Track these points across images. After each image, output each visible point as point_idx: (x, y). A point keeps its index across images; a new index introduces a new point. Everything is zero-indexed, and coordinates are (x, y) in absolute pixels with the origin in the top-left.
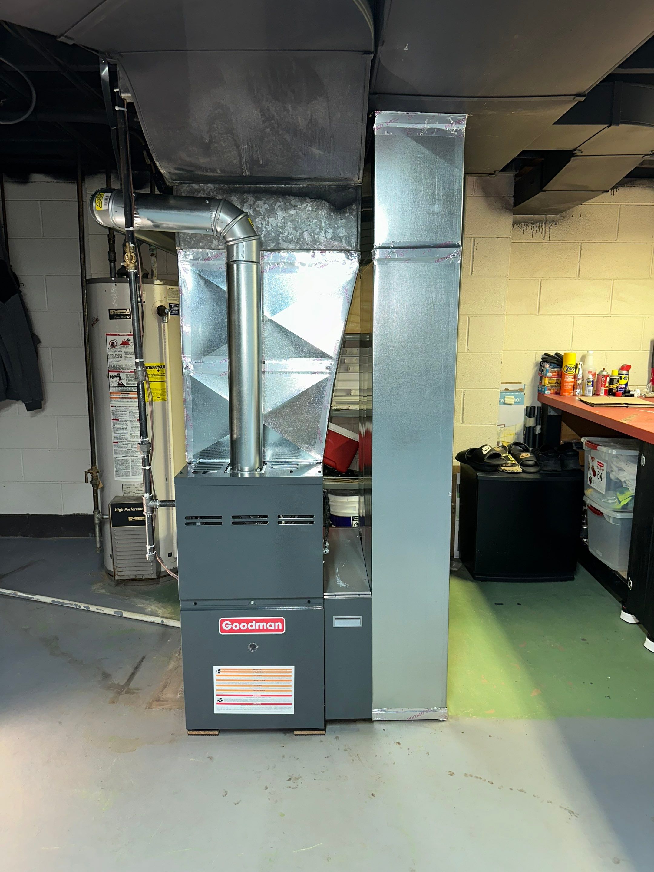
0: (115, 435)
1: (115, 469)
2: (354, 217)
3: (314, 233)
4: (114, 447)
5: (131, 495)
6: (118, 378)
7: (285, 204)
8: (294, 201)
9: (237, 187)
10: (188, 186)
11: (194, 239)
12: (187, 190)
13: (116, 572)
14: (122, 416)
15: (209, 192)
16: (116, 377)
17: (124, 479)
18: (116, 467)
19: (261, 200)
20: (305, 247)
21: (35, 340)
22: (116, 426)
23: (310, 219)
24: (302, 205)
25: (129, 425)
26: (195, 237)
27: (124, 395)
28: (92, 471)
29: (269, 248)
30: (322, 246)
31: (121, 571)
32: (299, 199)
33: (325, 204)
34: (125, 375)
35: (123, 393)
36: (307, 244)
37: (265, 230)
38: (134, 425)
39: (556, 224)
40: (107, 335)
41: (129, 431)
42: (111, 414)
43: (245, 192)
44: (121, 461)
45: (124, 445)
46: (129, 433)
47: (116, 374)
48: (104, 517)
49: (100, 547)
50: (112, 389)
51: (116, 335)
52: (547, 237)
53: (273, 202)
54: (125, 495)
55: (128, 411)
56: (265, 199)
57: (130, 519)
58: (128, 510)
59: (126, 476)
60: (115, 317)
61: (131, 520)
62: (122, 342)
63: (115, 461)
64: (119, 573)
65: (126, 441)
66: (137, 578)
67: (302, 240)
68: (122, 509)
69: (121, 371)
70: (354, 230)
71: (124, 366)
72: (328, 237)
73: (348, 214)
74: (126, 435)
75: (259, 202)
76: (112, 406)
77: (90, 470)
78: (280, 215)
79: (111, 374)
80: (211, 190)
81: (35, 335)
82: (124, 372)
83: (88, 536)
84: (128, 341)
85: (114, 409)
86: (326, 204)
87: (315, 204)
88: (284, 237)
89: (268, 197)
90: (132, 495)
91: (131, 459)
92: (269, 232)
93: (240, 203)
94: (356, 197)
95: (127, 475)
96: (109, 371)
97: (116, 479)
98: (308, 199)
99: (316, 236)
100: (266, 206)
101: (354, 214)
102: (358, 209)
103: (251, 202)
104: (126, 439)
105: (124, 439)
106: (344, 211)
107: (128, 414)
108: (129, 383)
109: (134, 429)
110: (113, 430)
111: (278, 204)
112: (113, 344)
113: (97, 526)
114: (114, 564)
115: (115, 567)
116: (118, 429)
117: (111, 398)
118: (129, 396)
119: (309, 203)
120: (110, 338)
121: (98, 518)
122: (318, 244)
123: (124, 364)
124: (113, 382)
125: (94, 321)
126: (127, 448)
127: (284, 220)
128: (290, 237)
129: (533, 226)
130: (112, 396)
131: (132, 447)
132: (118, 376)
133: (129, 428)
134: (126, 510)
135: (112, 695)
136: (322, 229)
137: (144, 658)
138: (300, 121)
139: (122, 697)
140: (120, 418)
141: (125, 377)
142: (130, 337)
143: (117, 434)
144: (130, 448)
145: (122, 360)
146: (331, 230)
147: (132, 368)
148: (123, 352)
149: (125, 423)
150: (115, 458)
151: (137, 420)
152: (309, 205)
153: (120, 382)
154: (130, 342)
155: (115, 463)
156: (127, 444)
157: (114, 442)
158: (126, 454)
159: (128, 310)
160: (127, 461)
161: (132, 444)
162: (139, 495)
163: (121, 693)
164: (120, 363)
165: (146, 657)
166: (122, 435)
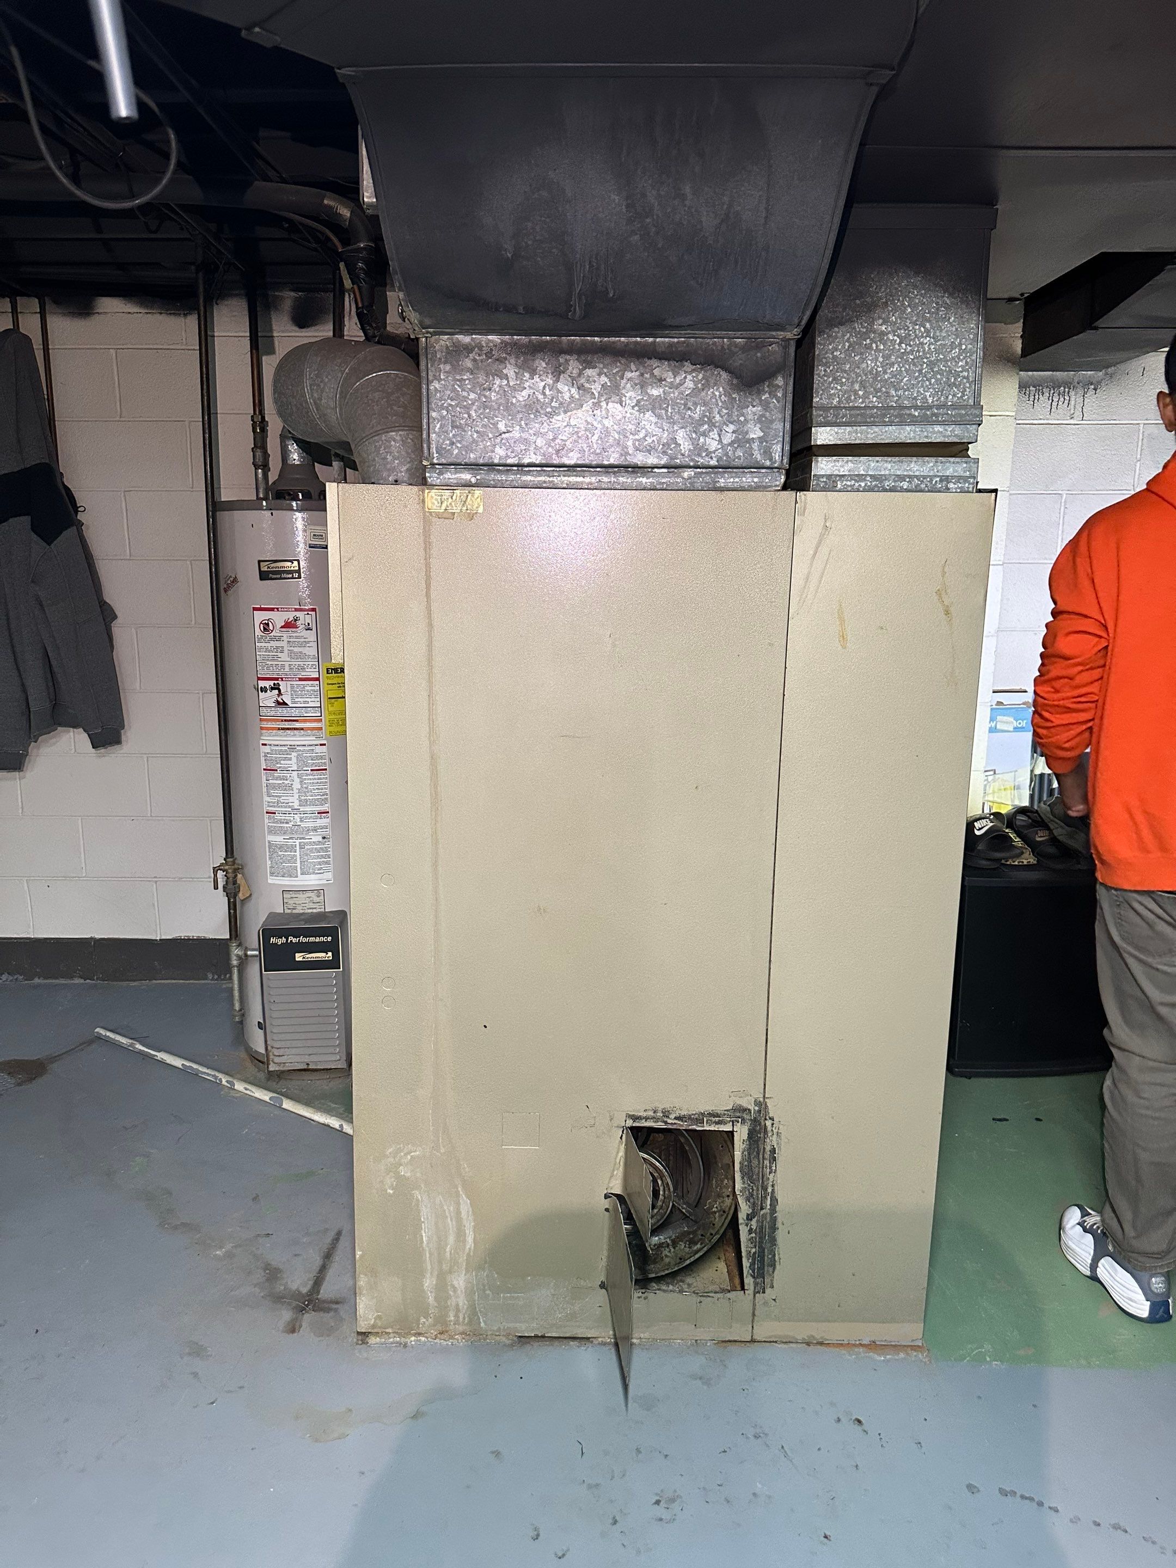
0: (268, 799)
1: (269, 862)
2: (778, 402)
3: (696, 433)
4: (266, 821)
5: (299, 910)
6: (276, 692)
7: (642, 375)
8: (661, 369)
9: (547, 342)
10: (448, 338)
11: (459, 445)
12: (447, 347)
13: (271, 1057)
14: (282, 762)
15: (491, 350)
16: (272, 689)
17: (286, 882)
18: (270, 858)
19: (595, 367)
20: (678, 461)
21: (107, 614)
22: (271, 781)
23: (690, 405)
24: (675, 377)
25: (297, 780)
26: (460, 442)
27: (286, 723)
28: (227, 867)
29: (606, 463)
30: (711, 458)
31: (279, 1056)
32: (669, 365)
33: (721, 376)
34: (289, 686)
35: (285, 721)
36: (683, 455)
37: (599, 426)
38: (305, 779)
39: (1095, 389)
40: (255, 609)
41: (296, 791)
42: (263, 759)
43: (562, 352)
44: (281, 847)
45: (287, 817)
46: (296, 796)
47: (271, 683)
48: (249, 953)
49: (240, 1010)
50: (264, 711)
51: (272, 609)
52: (1078, 413)
53: (618, 372)
54: (287, 911)
55: (294, 754)
56: (601, 366)
57: (299, 957)
58: (294, 940)
59: (290, 876)
60: (271, 575)
61: (301, 959)
62: (283, 624)
63: (269, 848)
64: (277, 1060)
65: (290, 810)
66: (310, 1067)
67: (673, 446)
68: (284, 940)
69: (282, 678)
70: (778, 426)
71: (287, 669)
72: (725, 442)
73: (767, 395)
74: (291, 799)
75: (589, 372)
76: (263, 744)
77: (222, 865)
78: (631, 395)
79: (262, 684)
80: (496, 346)
81: (105, 602)
82: (288, 679)
83: (206, 979)
84: (296, 620)
85: (267, 749)
86: (724, 375)
87: (700, 376)
88: (636, 440)
89: (608, 360)
90: (302, 911)
91: (300, 843)
92: (607, 432)
93: (552, 374)
94: (784, 361)
95: (291, 874)
96: (259, 679)
97: (270, 881)
98: (688, 366)
99: (702, 440)
100: (604, 379)
101: (779, 395)
102: (786, 384)
103: (574, 372)
104: (289, 807)
105: (286, 807)
106: (759, 390)
107: (294, 760)
108: (296, 700)
109: (306, 788)
110: (265, 790)
111: (628, 375)
112: (266, 627)
113: (235, 971)
114: (266, 1041)
115: (269, 1048)
116: (274, 787)
117: (262, 728)
118: (297, 725)
119: (690, 373)
120: (260, 617)
121: (238, 956)
122: (704, 454)
123: (287, 664)
124: (266, 699)
125: (229, 582)
126: (292, 823)
127: (639, 407)
128: (649, 440)
129: (1052, 392)
130: (265, 725)
131: (301, 821)
132: (276, 687)
133: (297, 785)
134: (291, 941)
135: (287, 1315)
136: (712, 425)
137: (339, 1234)
138: (704, 219)
139: (308, 1318)
140: (280, 767)
141: (289, 689)
142: (298, 614)
143: (273, 796)
144: (298, 824)
145: (284, 656)
146: (731, 428)
147: (303, 674)
148: (285, 642)
149: (288, 775)
150: (269, 842)
151: (312, 770)
152: (689, 377)
153: (280, 700)
154: (298, 623)
155: (270, 852)
156: (292, 815)
157: (267, 813)
158: (290, 833)
159: (296, 563)
160: (292, 848)
161: (302, 815)
162: (315, 911)
163: (305, 1309)
164: (280, 663)
165: (344, 1232)
166: (283, 798)
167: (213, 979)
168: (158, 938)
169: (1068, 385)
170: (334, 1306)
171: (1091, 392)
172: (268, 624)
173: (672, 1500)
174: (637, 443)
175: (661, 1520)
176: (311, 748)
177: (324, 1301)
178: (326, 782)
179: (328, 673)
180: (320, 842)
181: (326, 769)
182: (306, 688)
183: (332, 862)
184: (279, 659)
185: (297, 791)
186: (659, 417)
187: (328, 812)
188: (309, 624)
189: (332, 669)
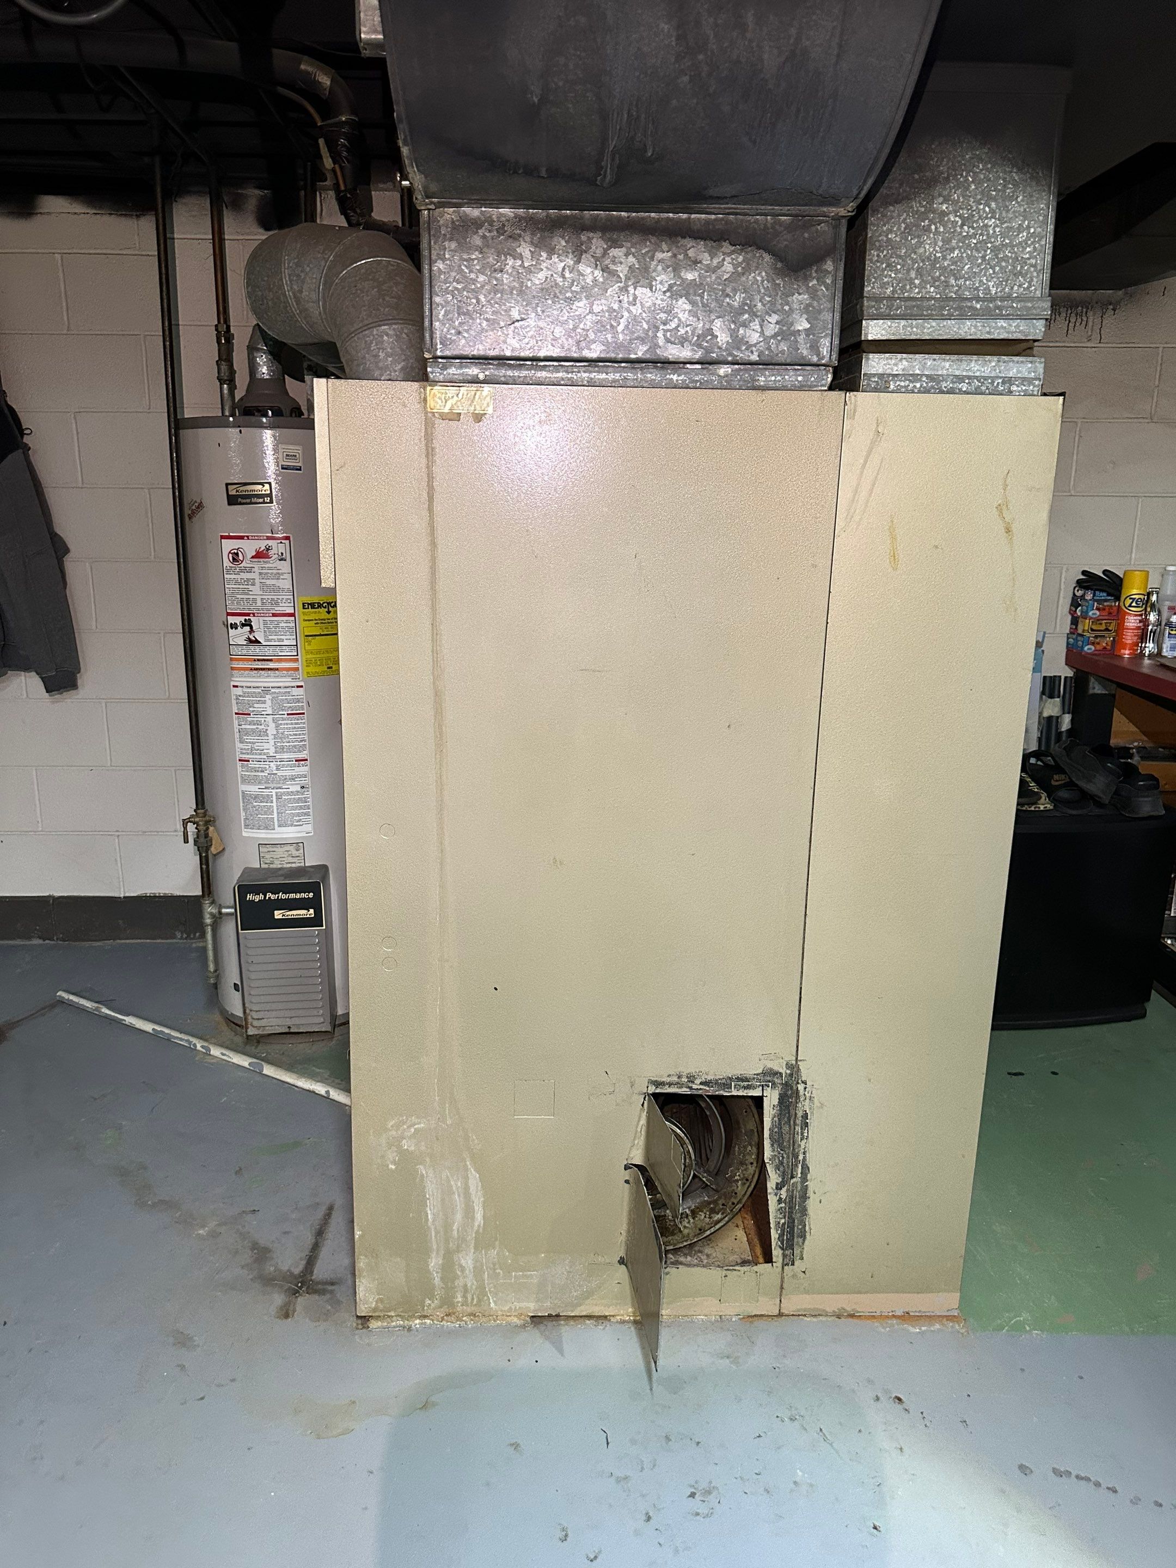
0: (241, 746)
1: (243, 814)
2: (827, 290)
3: (735, 324)
4: (239, 769)
5: (277, 865)
6: (248, 628)
7: (675, 256)
8: (696, 250)
9: (567, 216)
10: (454, 211)
11: (466, 335)
12: (453, 222)
13: (250, 1020)
14: (256, 705)
15: (504, 225)
16: (243, 625)
17: (262, 835)
18: (244, 810)
19: (621, 246)
20: (714, 355)
21: (59, 548)
22: (243, 727)
23: (728, 290)
24: (712, 259)
25: (272, 725)
26: (467, 331)
27: (259, 663)
28: (197, 819)
29: (633, 356)
30: (752, 352)
31: (258, 1019)
32: (705, 247)
33: (763, 259)
34: (261, 622)
35: (258, 660)
36: (720, 348)
37: (626, 314)
38: (281, 724)
39: (1114, 310)
40: (222, 537)
41: (271, 737)
42: (234, 702)
43: (584, 228)
44: (256, 797)
45: (262, 765)
46: (272, 742)
47: (242, 619)
48: (224, 911)
49: (215, 971)
50: (234, 650)
51: (242, 538)
52: (1096, 336)
53: (647, 252)
54: (263, 866)
55: (268, 697)
56: (629, 245)
57: (278, 915)
58: (273, 897)
59: (266, 828)
60: (240, 500)
61: (280, 917)
62: (254, 553)
63: (243, 799)
64: (256, 1023)
65: (265, 757)
66: (292, 1030)
67: (709, 337)
68: (262, 897)
69: (254, 614)
70: (827, 316)
71: (259, 603)
72: (769, 333)
73: (815, 282)
74: (266, 746)
75: (614, 252)
76: (234, 686)
77: (192, 816)
78: (663, 279)
79: (232, 620)
80: (508, 221)
81: (56, 534)
82: (260, 615)
83: (174, 937)
84: (268, 549)
85: (239, 691)
86: (767, 257)
87: (741, 259)
88: (668, 330)
89: (636, 238)
90: (280, 866)
91: (276, 793)
92: (635, 319)
93: (573, 252)
94: (835, 244)
95: (268, 827)
96: (229, 614)
98: (727, 247)
99: (741, 331)
100: (631, 259)
101: (829, 281)
102: (836, 269)
103: (598, 251)
104: (264, 754)
105: (260, 754)
106: (806, 275)
107: (269, 703)
108: (270, 637)
109: (282, 733)
110: (237, 735)
111: (659, 255)
112: (235, 558)
113: (209, 929)
114: (244, 1004)
115: (248, 1011)
116: (247, 733)
117: (232, 669)
118: (271, 665)
119: (729, 254)
120: (228, 545)
121: (211, 914)
122: (744, 348)
123: (259, 598)
124: (236, 636)
125: (194, 507)
126: (268, 772)
127: (671, 292)
128: (682, 331)
129: (1069, 311)
130: (235, 665)
131: (278, 769)
132: (247, 624)
133: (272, 730)
134: (270, 898)
135: (278, 1299)
136: (754, 315)
137: (331, 1208)
138: (766, 56)
139: (302, 1301)
140: (253, 711)
141: (262, 626)
142: (270, 543)
143: (247, 742)
144: (275, 772)
145: (256, 590)
146: (774, 318)
147: (276, 609)
148: (257, 574)
149: (263, 719)
150: (243, 792)
151: (288, 714)
152: (728, 259)
153: (251, 637)
154: (271, 553)
155: (244, 803)
156: (268, 763)
157: (240, 760)
158: (266, 783)
159: (267, 486)
160: (268, 798)
161: (279, 763)
162: (294, 865)
163: (299, 1292)
164: (251, 597)
165: (336, 1207)
166: (257, 744)
167: (182, 938)
168: (122, 896)
169: (1087, 305)
170: (330, 1288)
171: (1110, 312)
172: (237, 554)
173: (708, 1492)
174: (668, 333)
175: (697, 1514)
176: (288, 690)
177: (318, 1283)
178: (304, 728)
179: (304, 608)
180: (298, 792)
181: (304, 714)
182: (281, 625)
183: (311, 814)
184: (251, 593)
185: (273, 737)
186: (693, 303)
187: (307, 760)
188: (282, 554)
189: (308, 604)
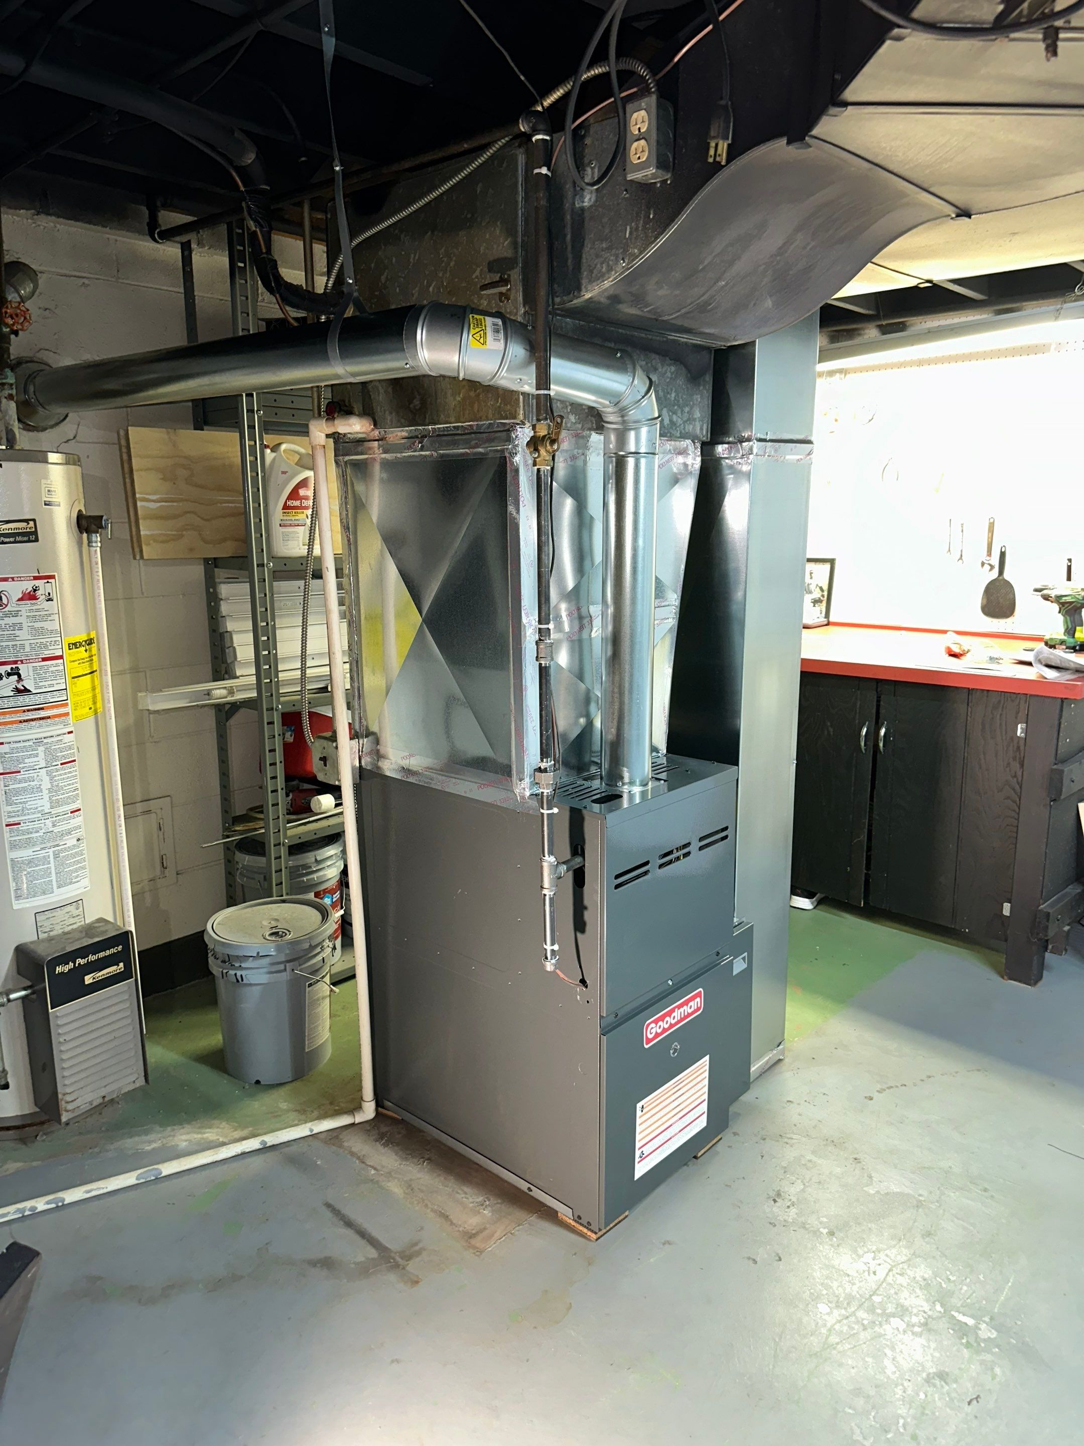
1: (15, 884)
4: (7, 835)
5: (58, 931)
13: (63, 1105)
14: (26, 761)
17: (41, 902)
18: (14, 880)
22: (11, 787)
25: (46, 779)
27: (29, 713)
31: (72, 1101)
35: (28, 710)
38: (55, 776)
41: (45, 792)
44: (30, 862)
45: (36, 825)
46: (46, 797)
47: (8, 668)
51: (6, 580)
54: (42, 936)
55: (40, 749)
57: (88, 979)
58: (83, 962)
59: (44, 893)
60: (4, 539)
61: (91, 981)
62: (20, 596)
63: (13, 868)
64: (73, 1105)
65: (40, 815)
66: (106, 1100)
68: (71, 965)
69: (22, 661)
71: (27, 649)
82: (29, 661)
84: (35, 590)
85: (7, 748)
90: (61, 931)
91: (54, 852)
95: (46, 891)
97: (15, 907)
104: (39, 812)
105: (33, 813)
107: (41, 755)
108: (41, 684)
109: (57, 786)
110: (3, 798)
114: (55, 1091)
115: (61, 1096)
116: (17, 792)
118: (43, 714)
123: (27, 643)
126: (43, 831)
132: (16, 672)
133: (46, 785)
134: (79, 964)
137: (330, 1205)
140: (24, 768)
141: (31, 673)
142: (38, 583)
143: (16, 804)
144: (51, 830)
145: (23, 634)
147: (46, 652)
148: (24, 617)
150: (12, 860)
151: (62, 764)
153: (20, 687)
154: (38, 593)
156: (43, 821)
157: (7, 825)
158: (41, 843)
159: (31, 524)
160: (45, 860)
161: (55, 819)
163: (399, 1265)
164: (18, 643)
166: (29, 803)
178: (76, 776)
179: (70, 649)
180: (74, 845)
181: (74, 761)
182: (51, 669)
183: (87, 867)
187: (79, 810)
188: (49, 594)
189: (73, 644)
